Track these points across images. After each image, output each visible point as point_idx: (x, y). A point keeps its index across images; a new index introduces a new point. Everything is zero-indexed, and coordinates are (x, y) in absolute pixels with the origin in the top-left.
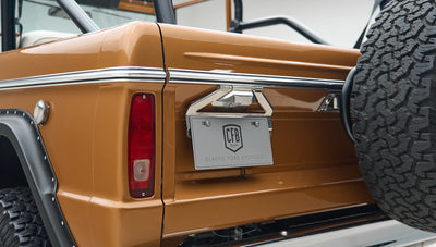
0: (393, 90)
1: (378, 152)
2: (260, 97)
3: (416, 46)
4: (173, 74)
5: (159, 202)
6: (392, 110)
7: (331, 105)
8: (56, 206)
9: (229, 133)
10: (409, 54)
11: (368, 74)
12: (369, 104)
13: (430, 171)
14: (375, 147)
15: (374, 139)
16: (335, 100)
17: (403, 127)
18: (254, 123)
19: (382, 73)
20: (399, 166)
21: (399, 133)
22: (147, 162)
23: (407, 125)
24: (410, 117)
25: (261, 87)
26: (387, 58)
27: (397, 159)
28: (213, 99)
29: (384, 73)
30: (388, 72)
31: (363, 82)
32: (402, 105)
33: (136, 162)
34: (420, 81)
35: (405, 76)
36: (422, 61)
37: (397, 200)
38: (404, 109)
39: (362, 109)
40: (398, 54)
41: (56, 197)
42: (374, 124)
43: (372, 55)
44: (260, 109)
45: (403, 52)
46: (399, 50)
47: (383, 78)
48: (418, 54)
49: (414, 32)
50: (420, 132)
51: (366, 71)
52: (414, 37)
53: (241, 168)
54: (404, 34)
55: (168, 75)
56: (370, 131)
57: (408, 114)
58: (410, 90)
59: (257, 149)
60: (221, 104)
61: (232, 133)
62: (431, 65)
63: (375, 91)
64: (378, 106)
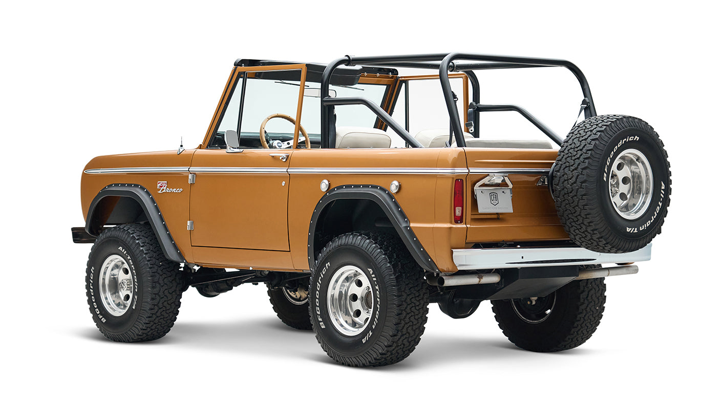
0: (571, 176)
1: (565, 206)
2: (506, 179)
3: (581, 155)
4: (471, 171)
5: (465, 226)
6: (571, 186)
7: (544, 182)
8: (411, 232)
9: (492, 197)
10: (578, 158)
11: (560, 167)
12: (561, 182)
13: (588, 215)
14: (564, 204)
15: (563, 200)
16: (546, 179)
17: (575, 194)
18: (503, 192)
19: (566, 167)
20: (575, 213)
21: (573, 197)
22: (461, 208)
23: (577, 193)
24: (578, 189)
25: (507, 174)
26: (568, 159)
27: (573, 209)
28: (485, 181)
29: (567, 167)
30: (569, 167)
31: (558, 171)
32: (575, 183)
33: (457, 208)
34: (582, 172)
35: (576, 169)
36: (583, 162)
37: (576, 231)
38: (575, 185)
39: (558, 185)
40: (573, 158)
41: (410, 227)
42: (562, 193)
43: (562, 157)
44: (507, 185)
45: (576, 157)
46: (574, 156)
47: (567, 170)
48: (581, 159)
49: (581, 148)
50: (582, 196)
51: (559, 166)
52: (581, 150)
53: (497, 214)
54: (577, 148)
55: (469, 171)
56: (561, 196)
57: (577, 187)
58: (578, 175)
59: (505, 204)
60: (489, 183)
61: (494, 197)
62: (587, 164)
63: (563, 176)
64: (564, 183)
